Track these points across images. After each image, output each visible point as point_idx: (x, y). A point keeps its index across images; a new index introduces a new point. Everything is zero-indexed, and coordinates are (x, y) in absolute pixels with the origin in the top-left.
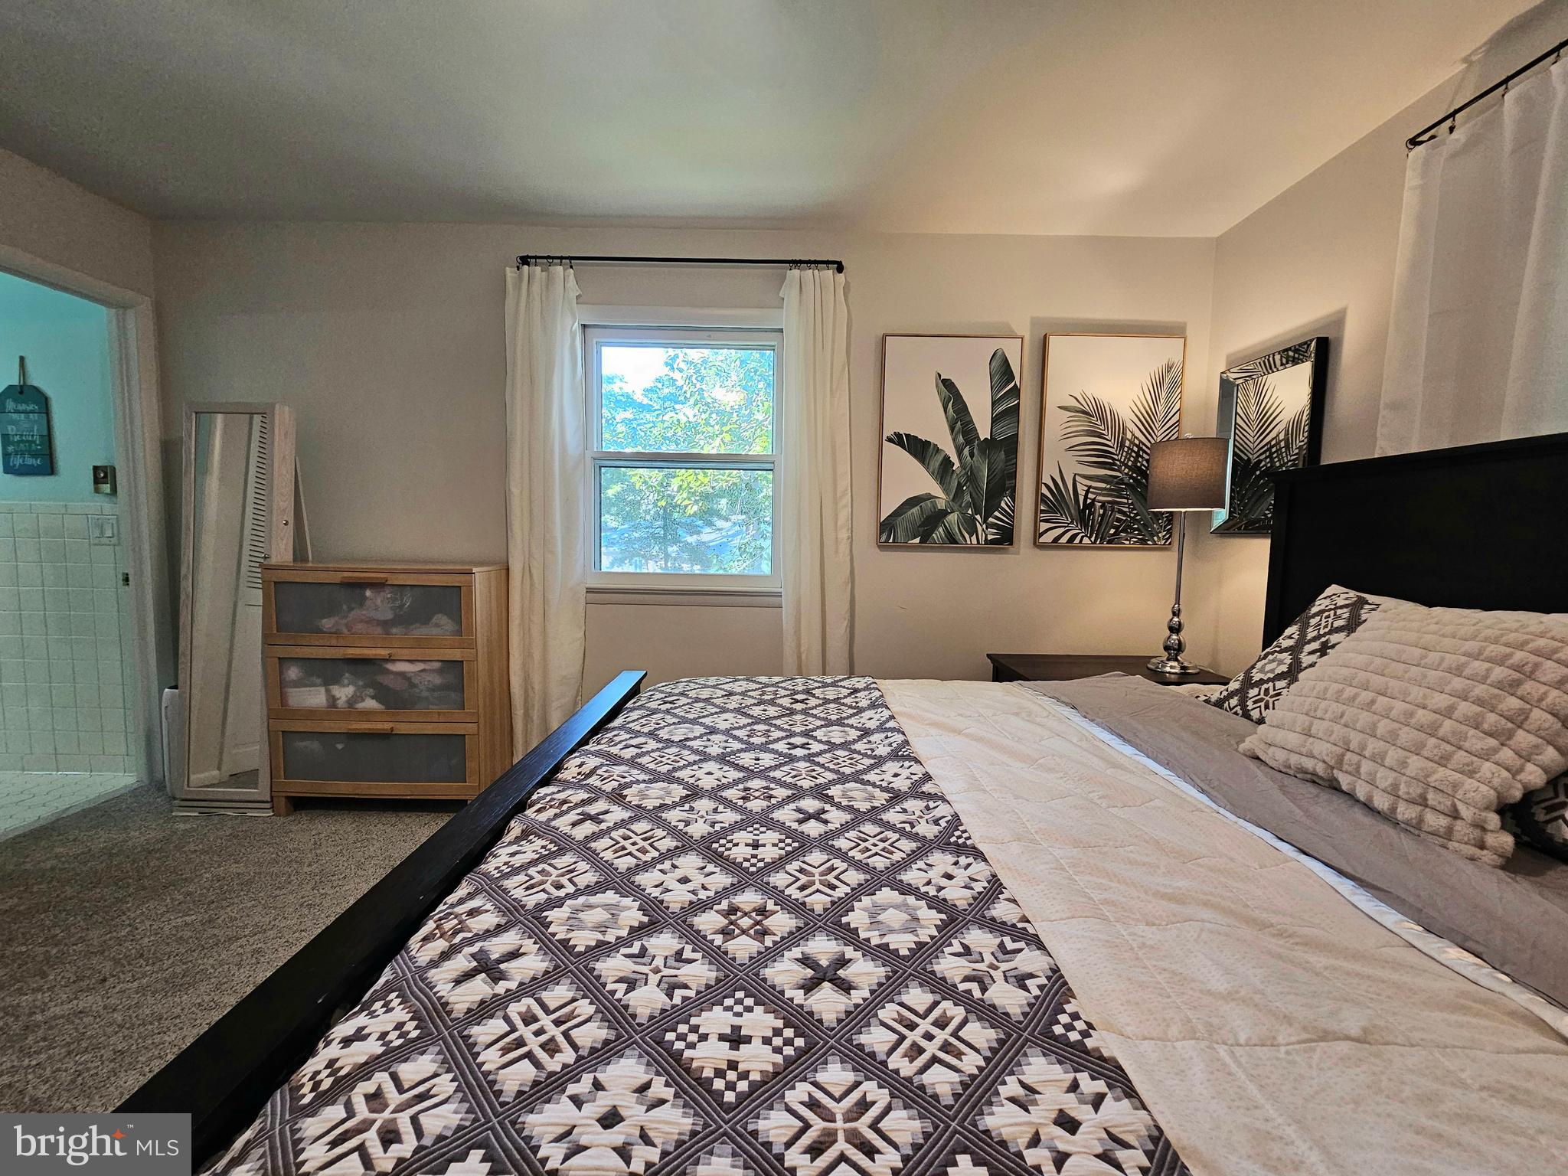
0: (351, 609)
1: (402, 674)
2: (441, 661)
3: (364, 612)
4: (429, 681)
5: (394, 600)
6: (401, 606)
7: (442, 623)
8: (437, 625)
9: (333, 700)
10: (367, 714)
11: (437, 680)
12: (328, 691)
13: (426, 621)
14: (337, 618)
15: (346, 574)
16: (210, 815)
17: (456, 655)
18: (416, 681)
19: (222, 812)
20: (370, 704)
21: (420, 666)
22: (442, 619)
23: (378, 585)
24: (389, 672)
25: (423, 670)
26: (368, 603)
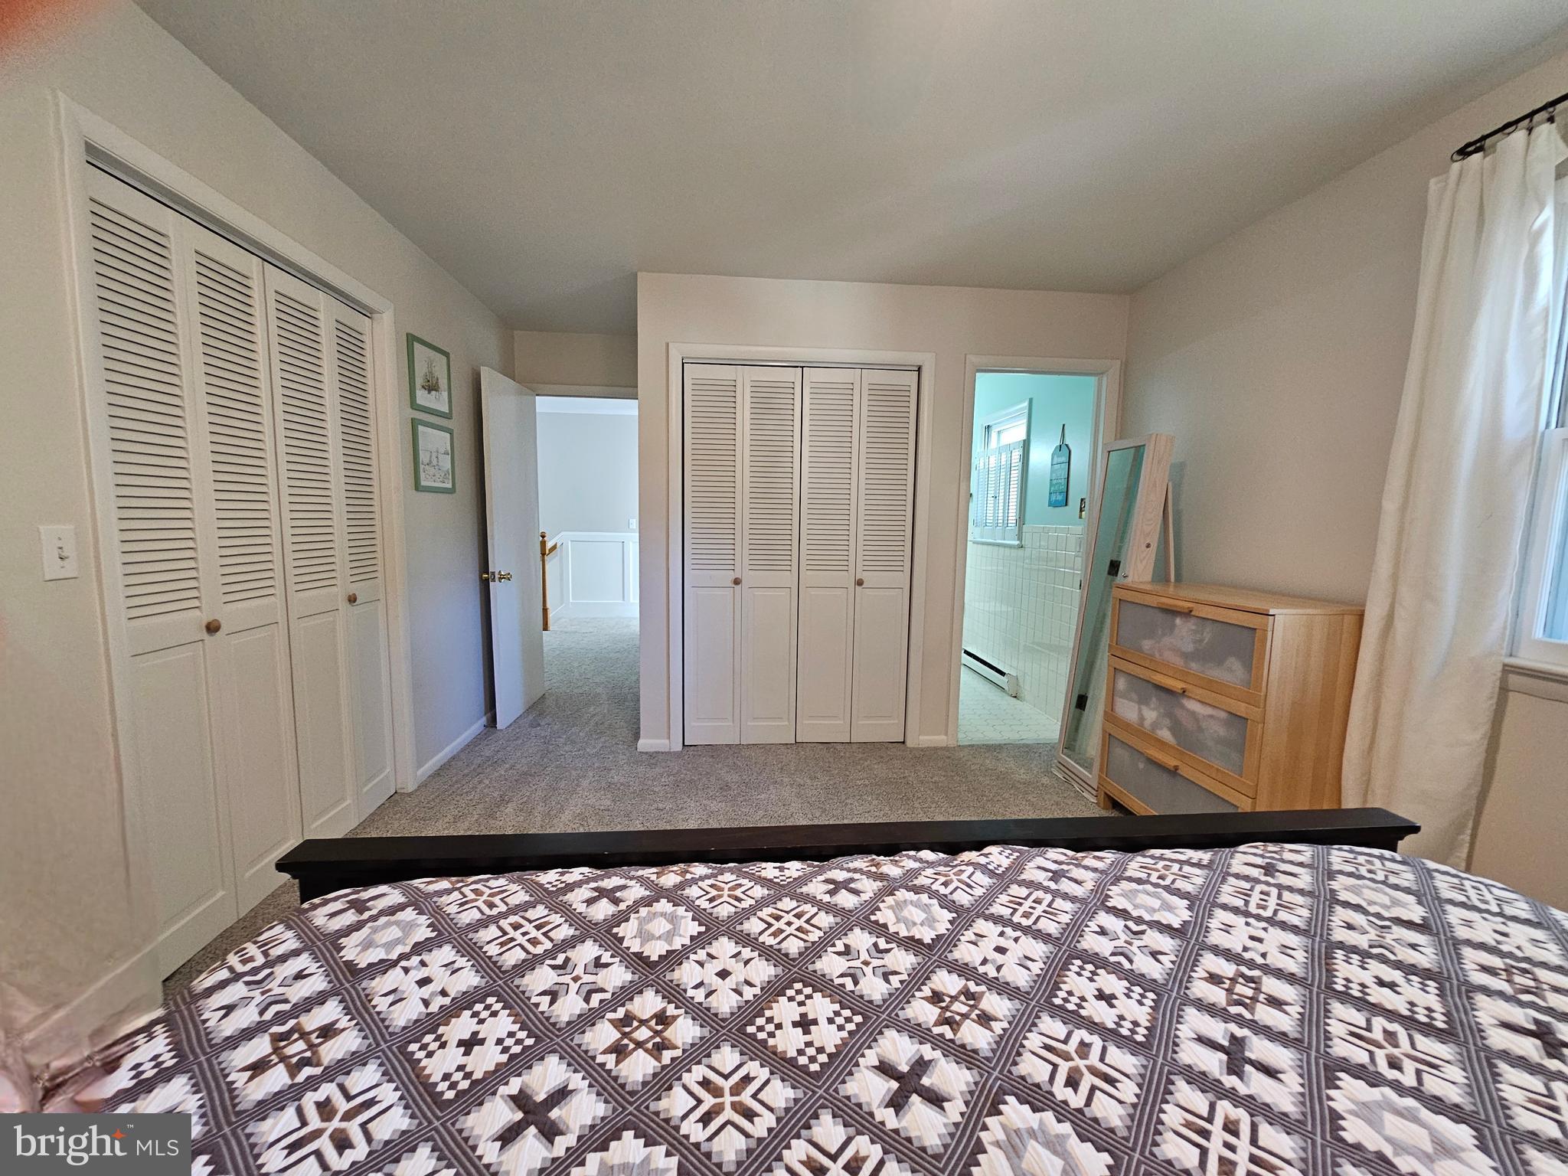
0: (1164, 635)
1: (1193, 714)
2: (1229, 712)
3: (1172, 640)
4: (1215, 731)
5: (1195, 632)
6: (1201, 641)
7: (1234, 668)
8: (1230, 670)
9: (1142, 719)
10: (1161, 744)
11: (1222, 732)
12: (1140, 710)
13: (1220, 663)
14: (1153, 642)
15: (1164, 600)
16: (1068, 781)
17: (1241, 709)
18: (1204, 725)
19: (1073, 783)
20: (1165, 734)
21: (1209, 711)
22: (1234, 663)
23: (1187, 614)
24: (1183, 707)
25: (1211, 716)
26: (1176, 631)
